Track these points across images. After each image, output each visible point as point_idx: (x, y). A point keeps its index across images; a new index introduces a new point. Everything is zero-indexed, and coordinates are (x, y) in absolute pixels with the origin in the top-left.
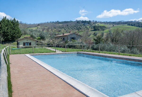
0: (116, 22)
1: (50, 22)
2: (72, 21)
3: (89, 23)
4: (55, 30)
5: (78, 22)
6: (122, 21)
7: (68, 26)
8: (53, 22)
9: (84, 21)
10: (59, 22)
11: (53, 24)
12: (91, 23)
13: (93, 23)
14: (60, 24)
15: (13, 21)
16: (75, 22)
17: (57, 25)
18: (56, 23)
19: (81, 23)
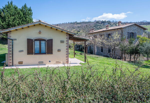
0: (138, 22)
1: (69, 23)
2: (90, 22)
3: (109, 23)
4: (74, 30)
5: (97, 22)
6: (145, 21)
8: (71, 23)
9: (104, 21)
10: (77, 22)
11: (72, 24)
12: (111, 23)
13: (113, 23)
14: (78, 25)
15: (24, 9)
16: (93, 22)
17: (75, 25)
18: (74, 23)
19: (101, 24)
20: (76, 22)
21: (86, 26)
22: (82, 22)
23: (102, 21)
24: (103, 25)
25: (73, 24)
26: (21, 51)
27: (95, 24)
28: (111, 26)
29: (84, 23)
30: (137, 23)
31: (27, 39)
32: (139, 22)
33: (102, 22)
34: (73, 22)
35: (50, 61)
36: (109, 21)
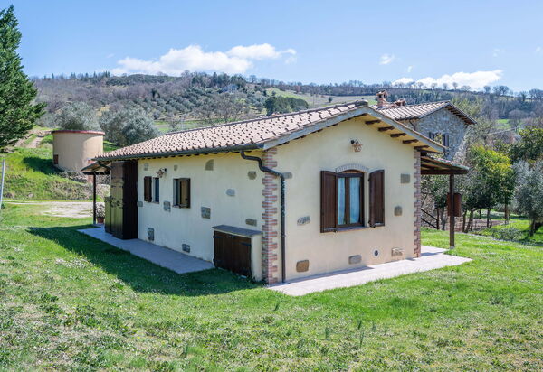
1: (73, 76)
2: (167, 76)
3: (239, 85)
5: (195, 80)
6: (355, 82)
7: (156, 95)
8: (85, 79)
9: (220, 77)
10: (111, 75)
11: (88, 84)
12: (246, 87)
13: (253, 86)
14: (117, 88)
16: (178, 79)
17: (104, 89)
18: (97, 80)
19: (210, 86)
20: (106, 75)
21: (154, 93)
22: (131, 77)
23: (212, 74)
24: (220, 92)
25: (94, 82)
26: (305, 220)
27: (185, 87)
28: (246, 95)
29: (139, 79)
30: (333, 88)
31: (322, 172)
32: (339, 85)
33: (215, 81)
34: (91, 74)
35: (376, 253)
36: (240, 78)
